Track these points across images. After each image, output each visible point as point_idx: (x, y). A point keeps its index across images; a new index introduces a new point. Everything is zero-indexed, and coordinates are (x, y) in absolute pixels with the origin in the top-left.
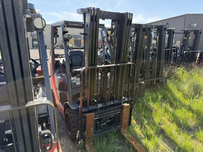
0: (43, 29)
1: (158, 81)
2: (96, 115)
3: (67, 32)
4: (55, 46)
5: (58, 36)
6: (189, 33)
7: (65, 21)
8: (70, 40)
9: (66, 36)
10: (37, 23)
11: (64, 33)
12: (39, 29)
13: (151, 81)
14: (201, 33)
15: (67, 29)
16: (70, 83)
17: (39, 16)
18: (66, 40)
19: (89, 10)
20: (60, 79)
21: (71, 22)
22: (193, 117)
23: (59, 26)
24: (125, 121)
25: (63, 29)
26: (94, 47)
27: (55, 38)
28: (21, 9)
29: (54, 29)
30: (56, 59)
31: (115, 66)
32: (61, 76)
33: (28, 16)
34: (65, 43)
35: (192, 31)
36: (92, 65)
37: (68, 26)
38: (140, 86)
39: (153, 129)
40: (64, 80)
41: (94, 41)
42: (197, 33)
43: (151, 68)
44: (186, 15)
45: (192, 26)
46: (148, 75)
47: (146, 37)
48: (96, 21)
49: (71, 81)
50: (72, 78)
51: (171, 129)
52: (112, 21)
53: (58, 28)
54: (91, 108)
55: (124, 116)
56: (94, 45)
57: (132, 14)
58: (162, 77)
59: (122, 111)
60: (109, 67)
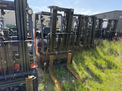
0: (32, 15)
1: (91, 46)
2: (54, 57)
3: (43, 17)
4: (37, 24)
5: (38, 19)
6: (111, 21)
7: (42, 12)
8: (44, 21)
9: (42, 19)
10: (30, 12)
11: (41, 17)
12: (30, 15)
13: (87, 46)
14: (118, 21)
15: (43, 16)
16: (43, 42)
17: (30, 9)
18: (42, 21)
19: (53, 7)
20: (38, 41)
21: (45, 12)
22: (105, 63)
23: (39, 14)
24: (69, 61)
25: (41, 15)
26: (54, 24)
27: (37, 20)
28: (25, 6)
29: (37, 15)
30: (37, 31)
31: (64, 34)
32: (39, 39)
33: (27, 9)
34: (42, 23)
35: (113, 20)
36: (53, 33)
37: (44, 14)
38: (80, 47)
39: (83, 67)
40: (40, 41)
41: (55, 21)
42: (116, 21)
43: (88, 39)
44: (115, 11)
45: (119, 17)
46: (85, 42)
47: (85, 22)
48: (56, 12)
49: (44, 41)
50: (44, 40)
51: (92, 67)
52: (65, 13)
53: (39, 15)
54: (52, 53)
55: (68, 59)
56: (54, 23)
57: (74, 9)
58: (94, 44)
59: (67, 56)
60: (61, 34)
